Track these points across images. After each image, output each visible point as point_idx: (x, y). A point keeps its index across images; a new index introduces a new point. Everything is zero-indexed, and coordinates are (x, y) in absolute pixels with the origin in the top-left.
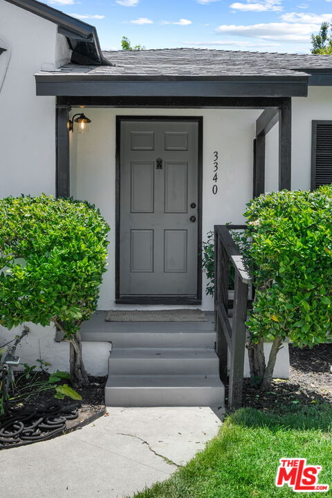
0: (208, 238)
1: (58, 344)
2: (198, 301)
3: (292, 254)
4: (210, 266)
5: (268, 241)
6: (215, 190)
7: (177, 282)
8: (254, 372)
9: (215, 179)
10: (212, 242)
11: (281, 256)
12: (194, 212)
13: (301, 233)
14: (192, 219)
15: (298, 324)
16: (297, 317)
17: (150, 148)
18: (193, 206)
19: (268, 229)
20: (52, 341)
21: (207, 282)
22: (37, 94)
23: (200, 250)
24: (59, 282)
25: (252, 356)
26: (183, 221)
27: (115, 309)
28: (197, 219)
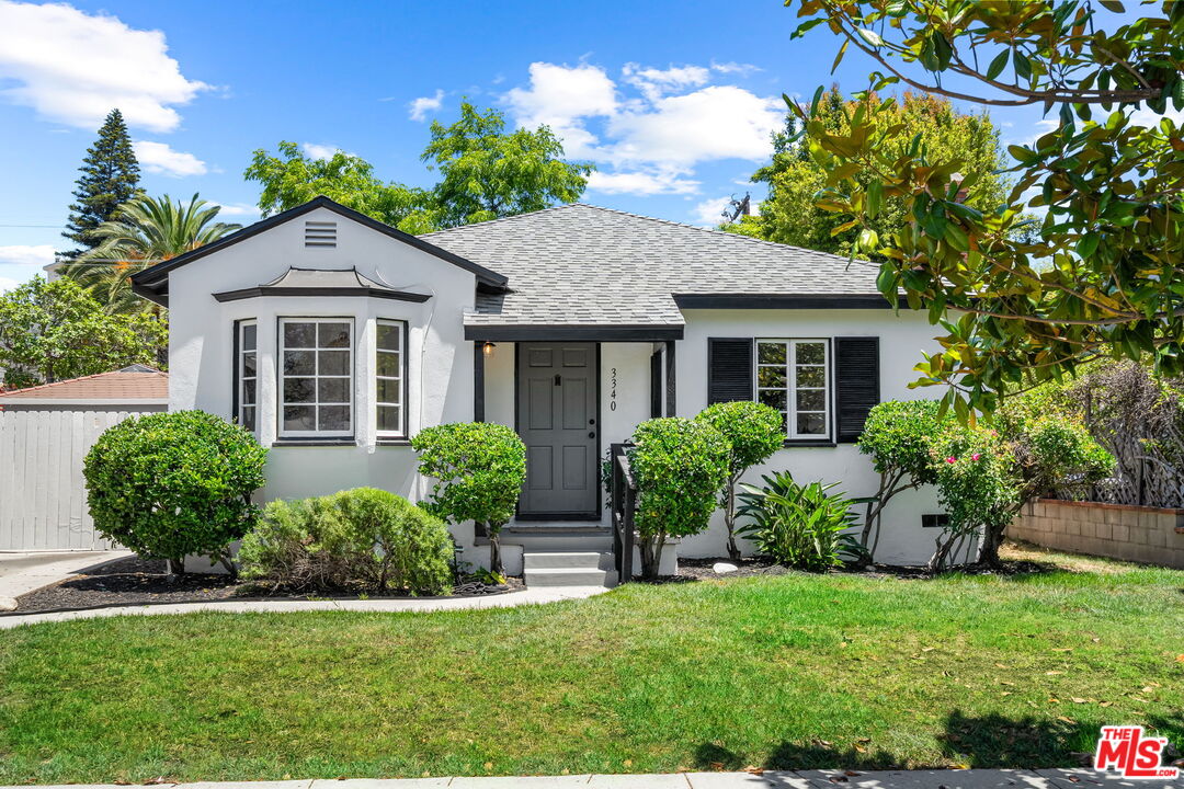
0: (605, 456)
1: (476, 548)
2: (597, 517)
3: (663, 467)
4: (608, 482)
5: (646, 457)
6: (613, 406)
7: (577, 499)
8: (644, 567)
9: (614, 396)
10: (610, 459)
11: (655, 468)
12: (593, 428)
13: (670, 451)
14: (591, 435)
15: (669, 517)
16: (668, 512)
17: (548, 364)
18: (592, 422)
19: (648, 449)
20: (471, 545)
21: (606, 497)
22: (466, 339)
23: (599, 466)
24: (496, 489)
25: (642, 553)
26: (581, 437)
27: (515, 526)
28: (596, 436)
